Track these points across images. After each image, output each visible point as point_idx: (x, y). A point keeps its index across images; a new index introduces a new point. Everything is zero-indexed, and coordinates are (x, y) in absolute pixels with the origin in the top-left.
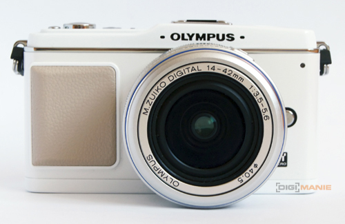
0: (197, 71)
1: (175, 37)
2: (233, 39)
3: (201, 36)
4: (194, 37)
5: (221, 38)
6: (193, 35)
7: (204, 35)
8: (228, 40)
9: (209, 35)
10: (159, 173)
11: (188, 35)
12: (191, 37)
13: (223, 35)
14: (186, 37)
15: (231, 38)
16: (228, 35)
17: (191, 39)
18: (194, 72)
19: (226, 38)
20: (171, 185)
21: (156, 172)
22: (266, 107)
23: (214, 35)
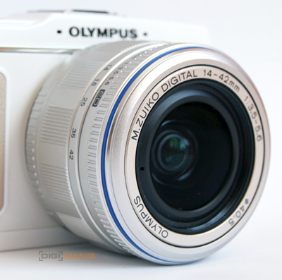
0: (193, 78)
1: (74, 32)
2: (135, 37)
3: (102, 30)
4: (95, 33)
5: (124, 34)
6: (94, 29)
7: (105, 31)
8: (131, 37)
9: (111, 30)
10: (146, 221)
11: (89, 29)
12: (91, 32)
13: (126, 31)
14: (87, 32)
15: (134, 34)
16: (132, 31)
17: (91, 35)
18: (190, 78)
19: (129, 34)
20: (160, 236)
21: (144, 220)
22: (259, 124)
23: (116, 32)
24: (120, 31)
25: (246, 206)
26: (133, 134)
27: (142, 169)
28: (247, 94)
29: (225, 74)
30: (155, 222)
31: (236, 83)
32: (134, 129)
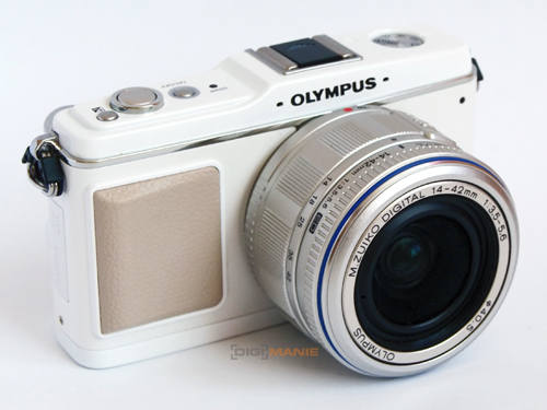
0: (420, 199)
1: (298, 100)
2: (374, 85)
3: (332, 90)
4: (324, 94)
6: (322, 91)
7: (336, 88)
8: (368, 88)
9: (342, 86)
10: (369, 349)
11: (315, 92)
12: (318, 95)
13: (362, 82)
14: (313, 97)
15: (371, 83)
16: (367, 82)
17: (319, 99)
18: (415, 200)
19: (365, 85)
20: (385, 359)
21: (366, 349)
22: (503, 222)
23: (349, 86)
24: (354, 84)
25: (488, 309)
26: (351, 272)
27: (364, 297)
28: (487, 198)
29: (459, 184)
30: (378, 348)
31: (473, 189)
32: (352, 266)
